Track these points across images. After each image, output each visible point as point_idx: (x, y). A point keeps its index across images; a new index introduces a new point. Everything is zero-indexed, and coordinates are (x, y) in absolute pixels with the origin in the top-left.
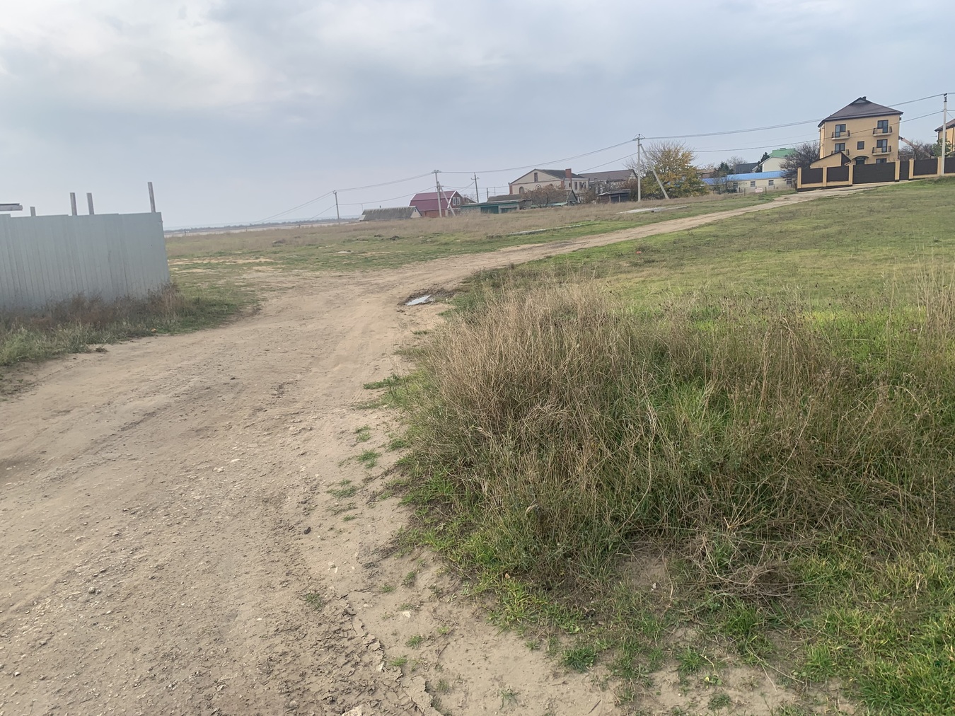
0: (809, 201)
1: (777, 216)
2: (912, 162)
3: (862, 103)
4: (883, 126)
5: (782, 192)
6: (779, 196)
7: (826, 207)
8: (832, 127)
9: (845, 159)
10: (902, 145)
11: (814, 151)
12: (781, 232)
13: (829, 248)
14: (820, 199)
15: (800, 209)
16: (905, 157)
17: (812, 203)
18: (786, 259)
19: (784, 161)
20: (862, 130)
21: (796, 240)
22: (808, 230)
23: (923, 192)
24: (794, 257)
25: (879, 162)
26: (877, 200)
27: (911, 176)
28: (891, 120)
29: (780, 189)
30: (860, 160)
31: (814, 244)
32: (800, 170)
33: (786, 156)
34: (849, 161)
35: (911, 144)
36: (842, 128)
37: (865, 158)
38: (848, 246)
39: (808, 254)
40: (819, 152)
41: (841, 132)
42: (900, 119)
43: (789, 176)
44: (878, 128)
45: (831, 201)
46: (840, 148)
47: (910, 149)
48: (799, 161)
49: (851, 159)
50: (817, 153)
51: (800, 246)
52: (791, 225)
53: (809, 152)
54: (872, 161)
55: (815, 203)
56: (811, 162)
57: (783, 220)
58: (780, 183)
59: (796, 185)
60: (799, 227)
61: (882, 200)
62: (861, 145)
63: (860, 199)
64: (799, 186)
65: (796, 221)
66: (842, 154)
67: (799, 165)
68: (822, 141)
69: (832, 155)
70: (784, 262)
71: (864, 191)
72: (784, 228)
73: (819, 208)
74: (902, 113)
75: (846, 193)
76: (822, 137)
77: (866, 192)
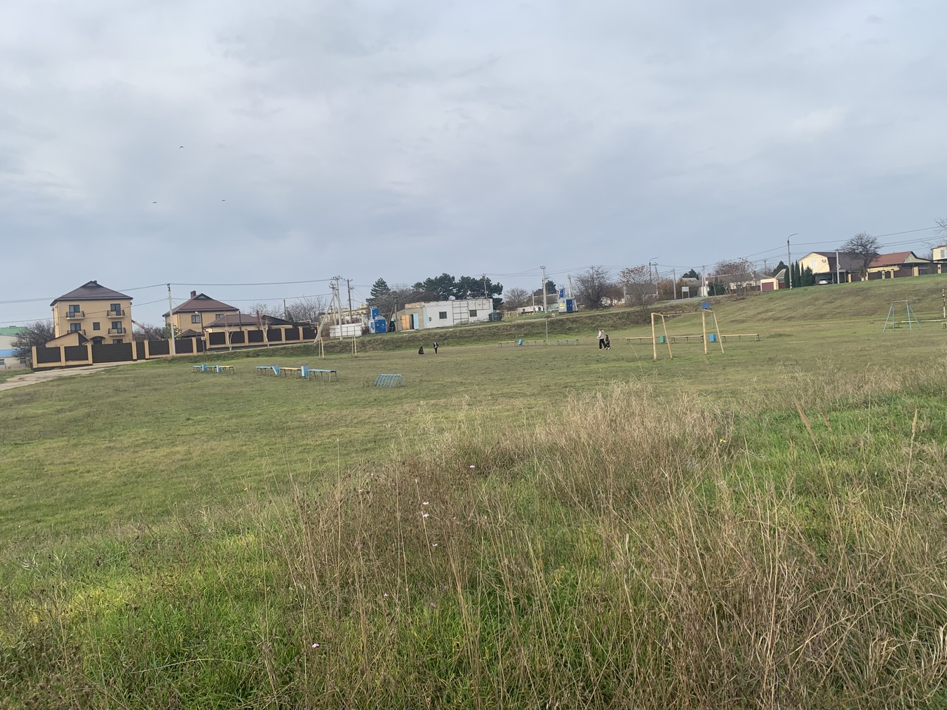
0: (48, 381)
1: (11, 399)
2: (146, 343)
3: (93, 286)
4: (116, 308)
5: (15, 371)
6: (12, 376)
7: (69, 387)
8: (66, 307)
9: (82, 339)
10: (135, 328)
11: (49, 330)
12: (17, 419)
13: (80, 435)
14: (60, 379)
15: (39, 391)
16: (139, 338)
17: (51, 384)
18: (27, 455)
19: (15, 339)
20: (96, 312)
21: (37, 428)
22: (51, 414)
23: (161, 371)
24: (37, 450)
25: (116, 342)
26: (119, 378)
27: (147, 356)
28: (123, 304)
29: (12, 369)
30: (97, 341)
31: (61, 430)
32: (34, 349)
33: (17, 334)
34: (87, 340)
35: (143, 328)
36: (76, 309)
37: (102, 338)
38: (101, 430)
39: (55, 445)
40: (54, 331)
41: (75, 312)
42: (131, 304)
43: (23, 355)
44: (112, 311)
45: (73, 381)
46: (76, 328)
47: (143, 332)
48: (32, 340)
49: (88, 338)
50: (51, 332)
51: (43, 435)
52: (31, 410)
53: (43, 330)
54: (109, 341)
55: (56, 383)
56: (46, 341)
57: (19, 404)
58: (11, 362)
59: (31, 364)
60: (40, 412)
61: (126, 379)
62: (96, 326)
63: (103, 379)
64: (35, 365)
65: (35, 404)
66: (79, 334)
67: (32, 344)
68: (56, 320)
69: (68, 334)
70: (24, 458)
71: (105, 370)
72: (21, 413)
73: (60, 388)
74: (132, 298)
75: (87, 372)
76: (56, 316)
77: (108, 371)
